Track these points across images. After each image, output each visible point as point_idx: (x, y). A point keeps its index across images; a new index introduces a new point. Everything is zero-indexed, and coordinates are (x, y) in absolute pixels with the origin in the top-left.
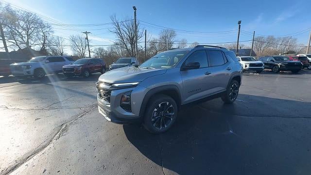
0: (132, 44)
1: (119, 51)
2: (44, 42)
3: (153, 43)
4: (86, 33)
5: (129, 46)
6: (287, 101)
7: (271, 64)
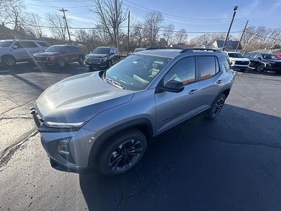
0: (114, 28)
1: (102, 36)
2: (16, 20)
3: (138, 28)
4: (63, 10)
5: (112, 30)
6: (272, 117)
7: (257, 63)
